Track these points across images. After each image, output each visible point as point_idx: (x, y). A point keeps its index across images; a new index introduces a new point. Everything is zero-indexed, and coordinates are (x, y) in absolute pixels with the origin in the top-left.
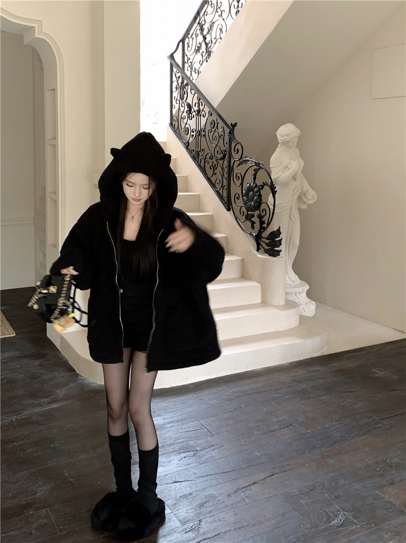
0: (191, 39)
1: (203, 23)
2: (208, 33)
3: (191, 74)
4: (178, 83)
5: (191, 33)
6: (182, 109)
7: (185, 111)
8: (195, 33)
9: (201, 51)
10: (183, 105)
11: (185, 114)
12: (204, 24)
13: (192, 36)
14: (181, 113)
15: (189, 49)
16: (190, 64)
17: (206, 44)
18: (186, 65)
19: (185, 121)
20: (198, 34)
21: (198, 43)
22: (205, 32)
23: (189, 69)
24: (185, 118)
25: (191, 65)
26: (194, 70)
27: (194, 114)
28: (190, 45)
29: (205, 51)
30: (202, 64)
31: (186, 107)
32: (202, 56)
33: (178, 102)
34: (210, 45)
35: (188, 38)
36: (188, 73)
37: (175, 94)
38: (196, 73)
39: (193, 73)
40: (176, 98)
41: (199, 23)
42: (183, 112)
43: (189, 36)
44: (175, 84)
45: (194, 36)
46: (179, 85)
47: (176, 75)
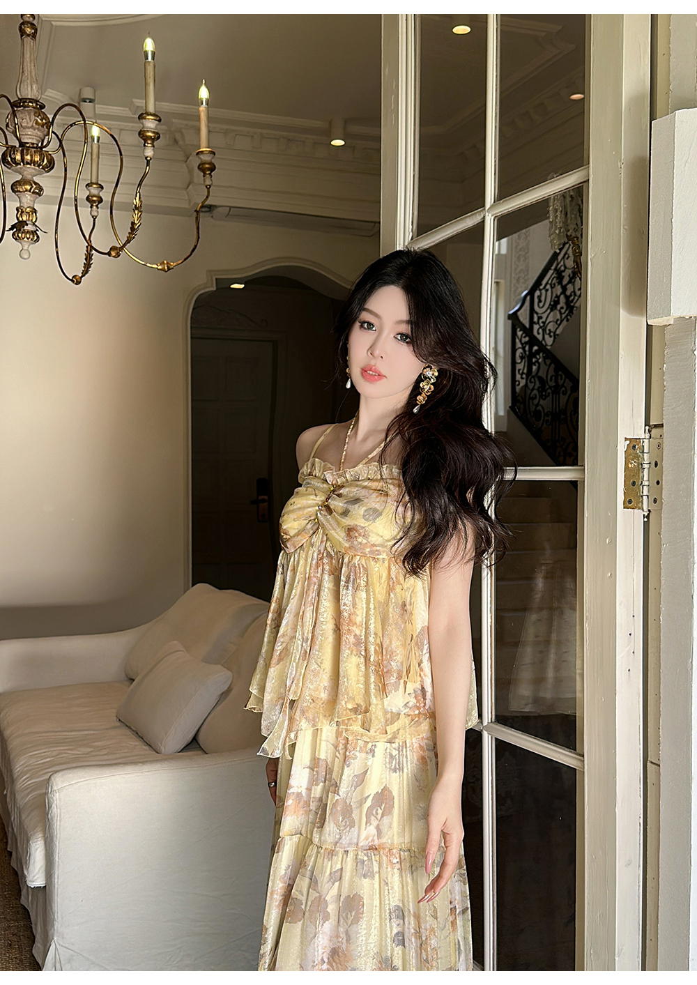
0: (543, 291)
1: (563, 268)
2: (570, 282)
3: (544, 338)
4: (525, 351)
5: (544, 282)
6: (531, 386)
7: (536, 387)
8: (550, 282)
9: (559, 307)
10: (533, 380)
11: (535, 392)
12: (564, 271)
13: (544, 288)
14: (529, 392)
15: (541, 305)
16: (542, 325)
17: (567, 298)
18: (536, 327)
19: (536, 402)
20: (554, 284)
21: (554, 295)
22: (565, 281)
23: (541, 331)
24: (536, 397)
25: (544, 326)
26: (548, 332)
27: (549, 391)
28: (543, 299)
29: (565, 307)
30: (559, 325)
31: (537, 382)
32: (561, 313)
33: (524, 376)
34: (572, 298)
35: (540, 290)
36: (540, 337)
37: (520, 366)
38: (551, 337)
39: (547, 337)
40: (521, 372)
41: (555, 269)
42: (533, 389)
43: (541, 287)
44: (519, 352)
45: (548, 287)
46: (526, 354)
47: (521, 341)
